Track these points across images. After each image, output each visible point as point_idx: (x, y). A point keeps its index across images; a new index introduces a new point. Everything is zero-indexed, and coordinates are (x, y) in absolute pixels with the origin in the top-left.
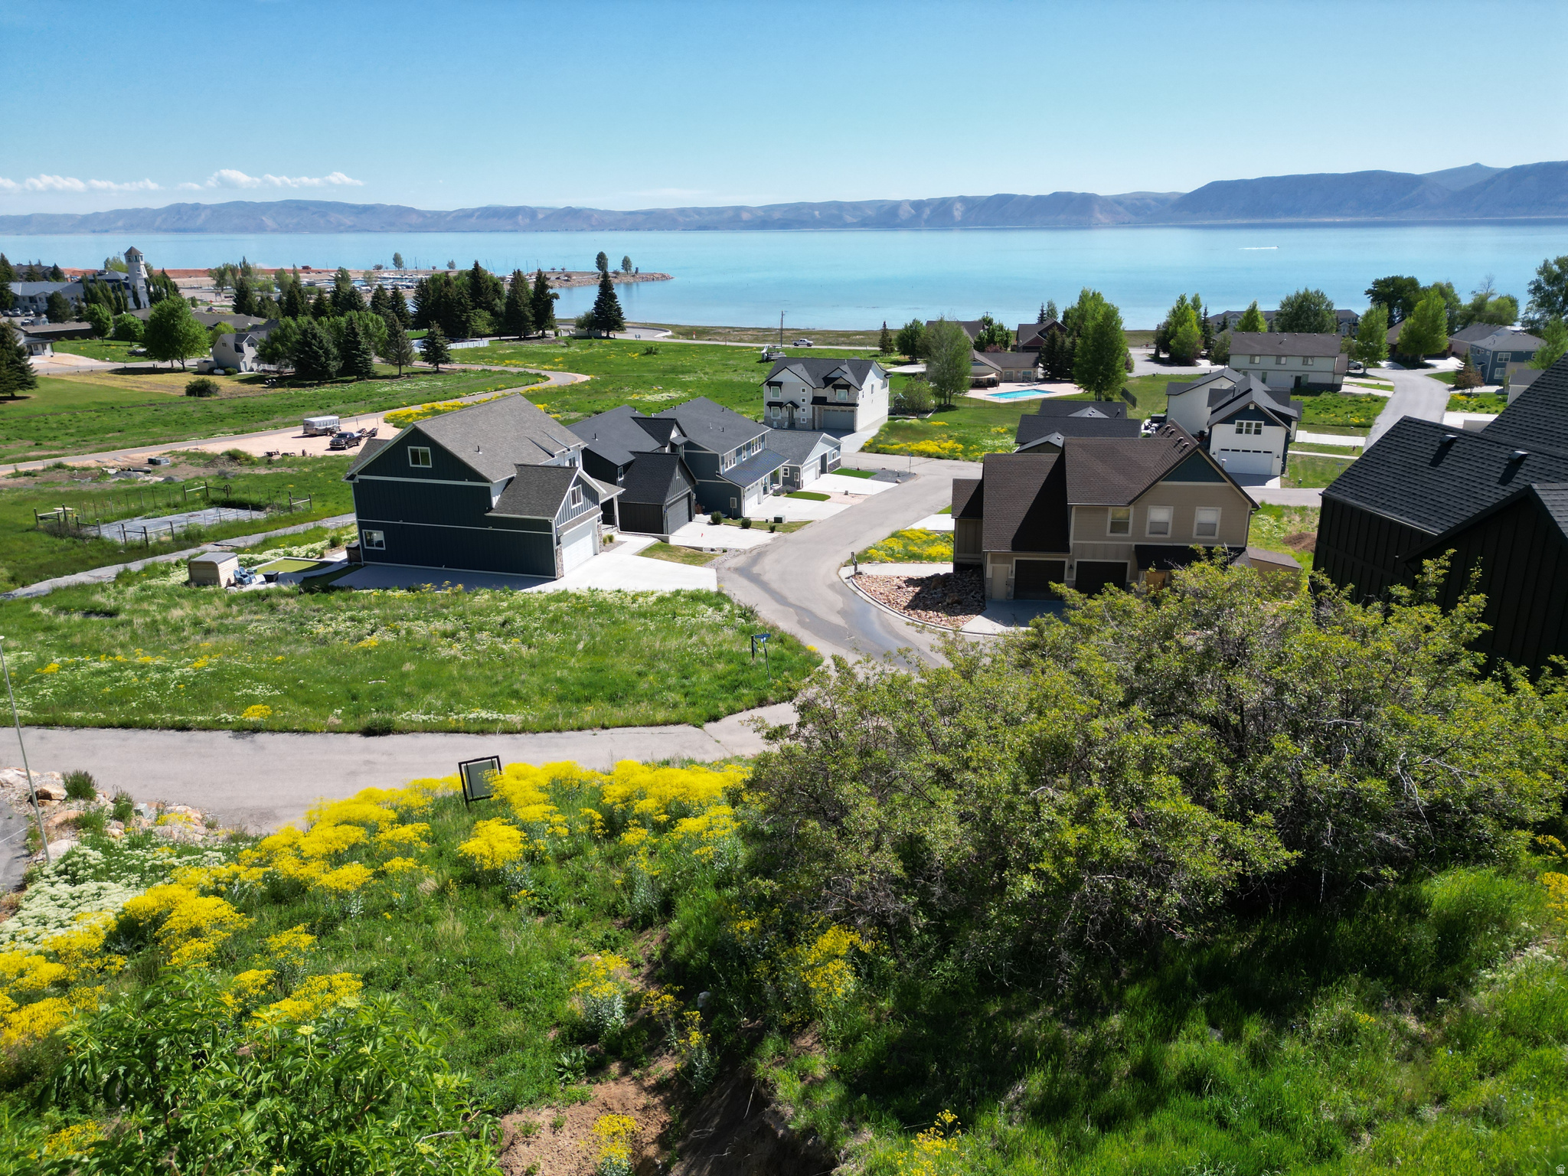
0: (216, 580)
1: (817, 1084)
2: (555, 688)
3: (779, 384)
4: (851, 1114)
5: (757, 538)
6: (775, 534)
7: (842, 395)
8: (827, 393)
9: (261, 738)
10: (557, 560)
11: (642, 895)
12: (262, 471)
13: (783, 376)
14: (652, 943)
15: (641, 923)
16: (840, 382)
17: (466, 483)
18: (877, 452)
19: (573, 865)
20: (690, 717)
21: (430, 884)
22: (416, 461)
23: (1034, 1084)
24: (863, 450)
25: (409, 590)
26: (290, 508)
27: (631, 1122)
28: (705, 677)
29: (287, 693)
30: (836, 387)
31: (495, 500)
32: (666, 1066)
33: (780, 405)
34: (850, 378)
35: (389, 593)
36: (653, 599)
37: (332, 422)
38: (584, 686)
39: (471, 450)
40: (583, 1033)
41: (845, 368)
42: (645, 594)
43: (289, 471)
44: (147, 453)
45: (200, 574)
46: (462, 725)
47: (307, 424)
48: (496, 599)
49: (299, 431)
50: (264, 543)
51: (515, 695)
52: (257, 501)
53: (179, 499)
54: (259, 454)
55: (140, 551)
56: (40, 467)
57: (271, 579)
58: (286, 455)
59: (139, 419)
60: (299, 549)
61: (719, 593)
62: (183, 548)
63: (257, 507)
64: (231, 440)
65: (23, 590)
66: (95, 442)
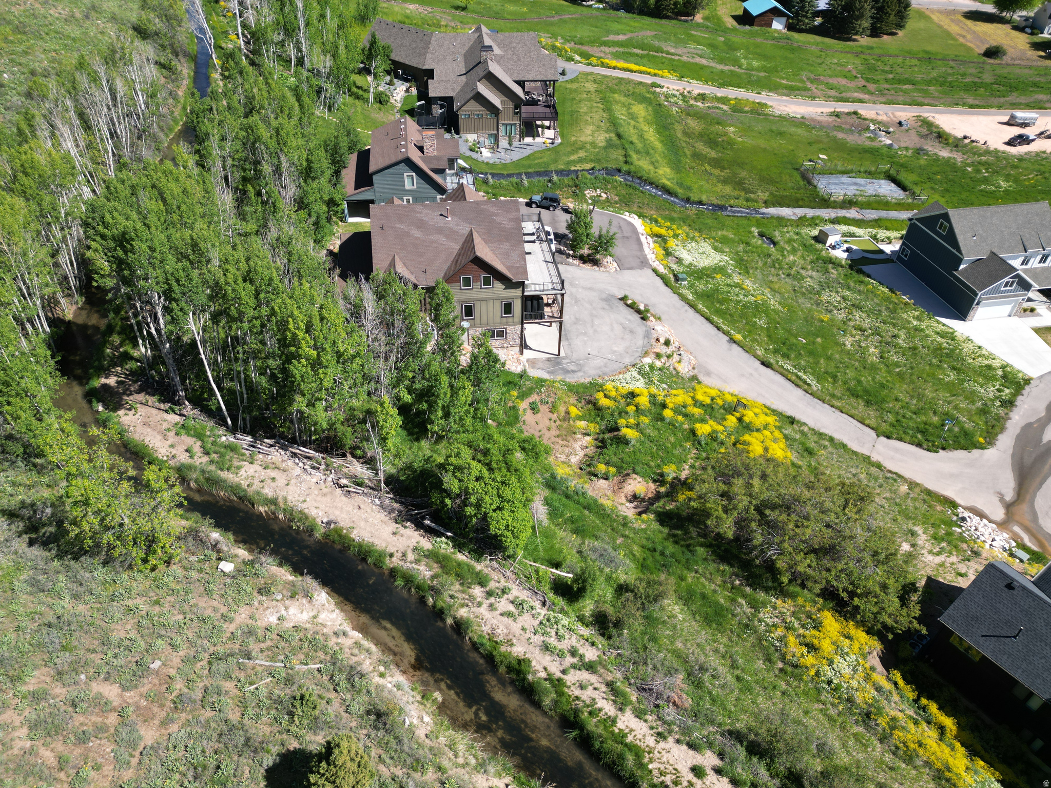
0: (823, 243)
2: (854, 384)
9: (735, 346)
10: (971, 313)
12: (944, 153)
17: (954, 251)
20: (881, 430)
21: (686, 426)
22: (940, 228)
25: (890, 289)
26: (916, 197)
28: (921, 419)
29: (768, 329)
31: (962, 267)
32: (661, 490)
35: (880, 287)
36: (987, 362)
37: (1035, 119)
38: (866, 391)
39: (969, 235)
40: (662, 475)
42: (991, 357)
43: (958, 157)
44: (905, 114)
45: (822, 236)
46: (794, 378)
47: (1013, 117)
48: (918, 318)
49: (1006, 119)
50: (876, 221)
51: (834, 377)
52: (908, 183)
53: (873, 169)
54: (960, 135)
55: (825, 203)
56: (846, 111)
57: (848, 250)
58: (973, 141)
59: (934, 74)
60: (882, 234)
61: (1028, 381)
62: (842, 208)
63: (904, 188)
64: (960, 113)
65: (764, 210)
66: (893, 92)
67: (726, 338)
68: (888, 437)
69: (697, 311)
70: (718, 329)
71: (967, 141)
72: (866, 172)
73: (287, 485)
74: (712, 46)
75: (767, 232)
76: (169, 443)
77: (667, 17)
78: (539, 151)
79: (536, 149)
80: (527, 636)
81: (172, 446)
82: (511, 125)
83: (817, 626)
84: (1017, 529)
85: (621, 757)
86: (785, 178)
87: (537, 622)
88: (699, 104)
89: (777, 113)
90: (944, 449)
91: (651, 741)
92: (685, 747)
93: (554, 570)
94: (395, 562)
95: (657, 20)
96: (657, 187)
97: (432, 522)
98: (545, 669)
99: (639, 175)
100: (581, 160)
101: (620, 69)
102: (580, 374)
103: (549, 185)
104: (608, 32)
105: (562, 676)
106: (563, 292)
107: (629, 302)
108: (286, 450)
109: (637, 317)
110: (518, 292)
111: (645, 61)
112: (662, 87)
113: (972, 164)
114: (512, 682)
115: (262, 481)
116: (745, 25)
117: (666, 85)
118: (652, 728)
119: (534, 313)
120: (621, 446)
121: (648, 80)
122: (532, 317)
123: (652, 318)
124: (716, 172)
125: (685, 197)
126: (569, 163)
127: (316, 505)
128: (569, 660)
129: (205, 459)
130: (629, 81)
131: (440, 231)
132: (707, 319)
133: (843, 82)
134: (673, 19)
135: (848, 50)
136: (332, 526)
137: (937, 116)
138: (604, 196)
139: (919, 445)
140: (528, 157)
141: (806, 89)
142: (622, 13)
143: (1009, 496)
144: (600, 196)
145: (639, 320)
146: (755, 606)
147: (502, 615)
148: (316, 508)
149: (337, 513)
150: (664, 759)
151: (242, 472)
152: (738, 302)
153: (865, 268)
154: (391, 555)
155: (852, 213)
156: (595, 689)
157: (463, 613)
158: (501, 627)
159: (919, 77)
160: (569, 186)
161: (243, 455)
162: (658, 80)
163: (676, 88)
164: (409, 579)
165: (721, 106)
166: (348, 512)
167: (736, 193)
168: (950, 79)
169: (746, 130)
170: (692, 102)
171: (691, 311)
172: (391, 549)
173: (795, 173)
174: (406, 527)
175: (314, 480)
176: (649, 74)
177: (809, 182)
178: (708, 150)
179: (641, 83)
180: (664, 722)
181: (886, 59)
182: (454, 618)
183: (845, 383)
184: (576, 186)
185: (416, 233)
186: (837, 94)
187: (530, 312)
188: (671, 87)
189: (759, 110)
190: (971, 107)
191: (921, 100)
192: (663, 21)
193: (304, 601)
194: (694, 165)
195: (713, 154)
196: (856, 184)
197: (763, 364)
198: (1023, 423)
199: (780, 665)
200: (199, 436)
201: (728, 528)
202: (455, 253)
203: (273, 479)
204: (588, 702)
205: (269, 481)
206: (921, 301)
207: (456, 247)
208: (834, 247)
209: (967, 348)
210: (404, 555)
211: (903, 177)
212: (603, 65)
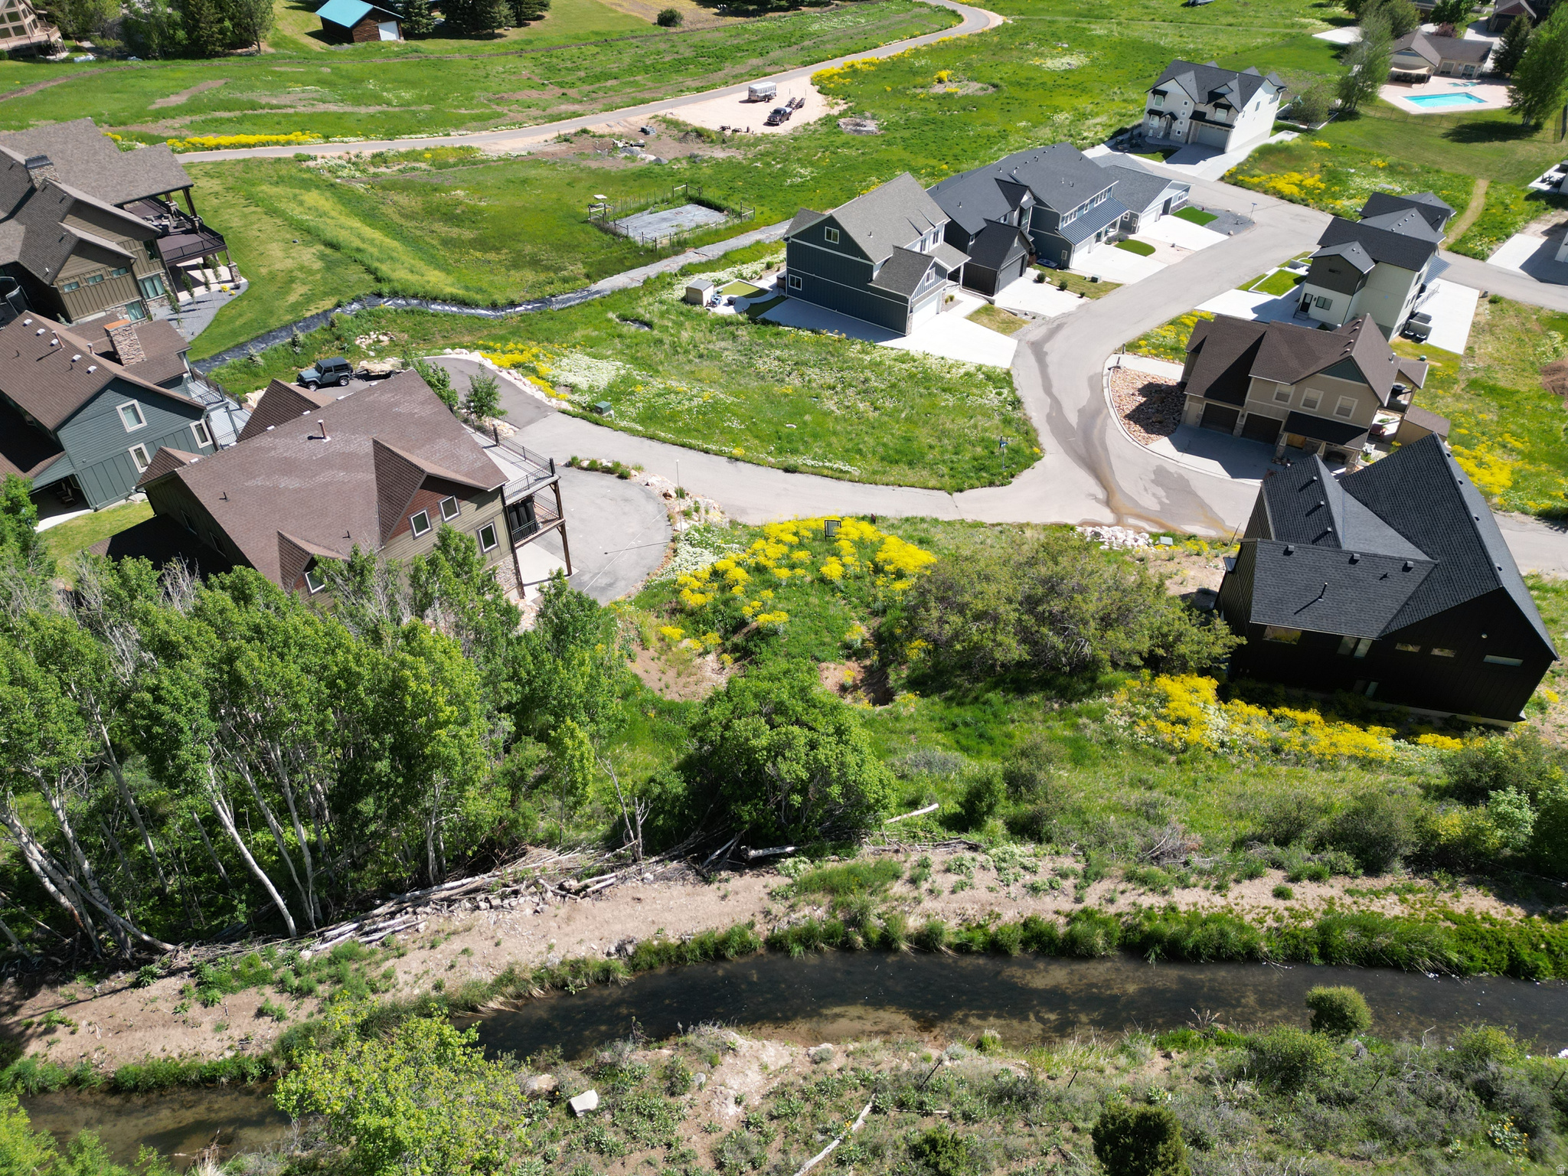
0: (701, 303)
1: (900, 678)
2: (881, 450)
3: (1164, 94)
4: (903, 687)
5: (1069, 301)
6: (1084, 300)
7: (1221, 115)
8: (1208, 109)
9: (740, 464)
10: (908, 324)
11: (878, 605)
12: (719, 154)
13: (1170, 86)
14: (875, 622)
15: (875, 614)
16: (1222, 101)
17: (859, 259)
18: (1235, 184)
19: (859, 583)
20: (947, 487)
21: (808, 579)
22: (829, 237)
23: (950, 693)
24: (1222, 179)
25: (813, 331)
26: (739, 215)
27: (853, 674)
28: (968, 456)
29: (748, 428)
30: (1217, 106)
31: (875, 274)
32: (868, 662)
33: (1159, 114)
34: (1233, 98)
35: (801, 332)
36: (962, 371)
37: (771, 88)
38: (897, 452)
39: (865, 235)
40: (847, 646)
41: (1234, 84)
42: (959, 365)
43: (738, 155)
44: (638, 117)
45: (692, 296)
46: (830, 473)
47: (752, 91)
48: (864, 351)
49: (745, 96)
50: (725, 256)
51: (859, 451)
52: (718, 202)
53: (669, 195)
54: (716, 127)
55: (653, 254)
56: (573, 131)
57: (731, 302)
58: (735, 131)
59: (627, 59)
60: (747, 270)
61: (1008, 373)
62: (676, 254)
63: (718, 209)
64: (695, 101)
65: (594, 287)
66: (601, 94)
67: (724, 460)
68: (961, 491)
69: (664, 441)
70: (707, 452)
71: (728, 133)
72: (663, 201)
73: (497, 944)
74: (321, 82)
75: (628, 313)
76: (207, 1026)
77: (217, 55)
78: (227, 306)
79: (219, 304)
80: (1003, 893)
81: (219, 1028)
82: (151, 279)
83: (1164, 700)
84: (1131, 521)
85: (1223, 934)
86: (581, 237)
87: (994, 872)
88: (383, 170)
89: (494, 155)
90: (1012, 476)
91: (1218, 900)
92: (1246, 882)
93: (916, 813)
94: (762, 931)
95: (206, 62)
96: (444, 301)
97: (756, 849)
98: (1057, 912)
99: (411, 292)
100: (309, 299)
101: (226, 147)
102: (621, 584)
103: (298, 350)
104: (150, 96)
105: (1080, 906)
106: (556, 477)
107: (585, 464)
108: (427, 904)
109: (612, 480)
110: (496, 506)
111: (247, 125)
112: (315, 158)
113: (756, 158)
114: (1038, 955)
115: (452, 967)
116: (340, 43)
117: (319, 155)
118: (1206, 888)
119: (524, 526)
120: (773, 640)
121: (288, 153)
122: (523, 534)
123: (633, 472)
124: (492, 256)
125: (488, 303)
126: (294, 308)
127: (574, 940)
128: (1068, 884)
129: (310, 1004)
130: (261, 162)
131: (326, 463)
132: (683, 446)
133: (534, 94)
134: (226, 55)
135: (502, 50)
136: (630, 949)
137: (675, 111)
138: (385, 339)
139: (991, 484)
140: (217, 321)
141: (500, 115)
142: (134, 62)
143: (1101, 494)
144: (379, 341)
145: (619, 481)
146: (1098, 717)
147: (953, 892)
148: (581, 942)
149: (618, 927)
150: (1248, 907)
151: (401, 977)
152: (689, 410)
153: (767, 315)
154: (751, 925)
155: (690, 257)
156: (1123, 892)
157: (914, 923)
158: (968, 906)
159: (614, 67)
160: (328, 341)
161: (373, 953)
162: (304, 150)
163: (337, 154)
164: (807, 938)
165: (417, 165)
166: (630, 916)
167: (542, 277)
168: (648, 62)
169: (479, 188)
170: (372, 170)
171: (655, 444)
172: (745, 919)
173: (589, 228)
174: (727, 880)
175: (529, 911)
176: (277, 143)
177: (615, 234)
178: (456, 230)
179: (278, 160)
180: (1210, 874)
181: (559, 52)
182: (909, 938)
183: (874, 453)
184: (338, 339)
185: (289, 483)
186: (539, 113)
187: (517, 530)
188: (328, 155)
189: (467, 158)
190: (699, 90)
191: (640, 96)
192: (216, 61)
193: (729, 1059)
194: (457, 256)
195: (468, 234)
196: (664, 220)
197: (787, 470)
198: (1044, 419)
199: (1172, 759)
200: (260, 979)
201: (1014, 650)
202: (374, 486)
203: (465, 951)
204: (1133, 911)
205: (464, 958)
206: (853, 333)
207: (368, 477)
208: (713, 304)
209: (933, 364)
210: (767, 913)
211: (708, 194)
212: (195, 148)
